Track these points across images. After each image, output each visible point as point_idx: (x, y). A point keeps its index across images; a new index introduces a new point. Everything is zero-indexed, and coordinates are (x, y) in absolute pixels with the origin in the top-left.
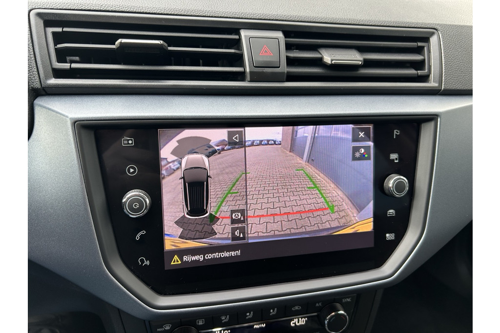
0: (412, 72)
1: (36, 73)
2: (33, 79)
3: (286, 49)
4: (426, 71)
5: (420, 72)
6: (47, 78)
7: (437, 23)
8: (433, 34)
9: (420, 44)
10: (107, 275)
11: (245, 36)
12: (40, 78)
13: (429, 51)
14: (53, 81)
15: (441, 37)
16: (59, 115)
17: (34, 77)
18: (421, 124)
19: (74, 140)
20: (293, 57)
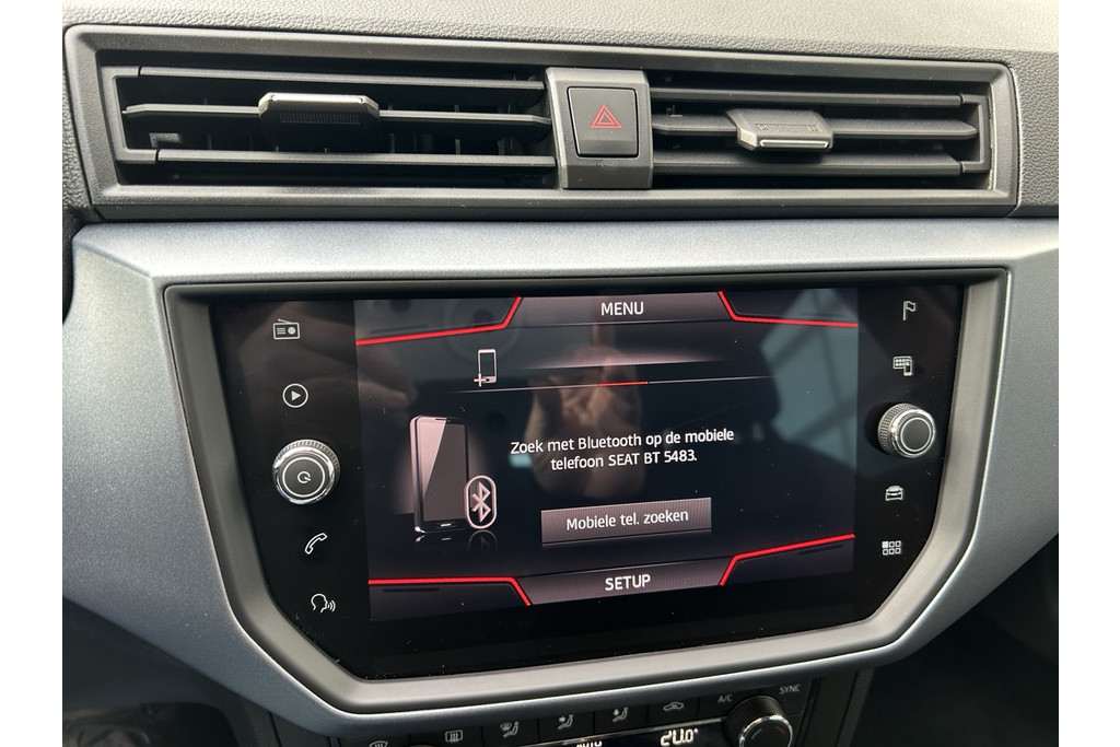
0: (947, 164)
1: (79, 173)
2: (72, 185)
3: (652, 113)
4: (982, 161)
5: (967, 165)
6: (104, 183)
7: (1009, 49)
8: (998, 74)
9: (967, 98)
10: (239, 635)
11: (558, 84)
12: (87, 185)
13: (989, 116)
14: (118, 191)
15: (1016, 81)
16: (129, 270)
17: (74, 182)
18: (968, 287)
19: (163, 327)
20: (669, 132)
